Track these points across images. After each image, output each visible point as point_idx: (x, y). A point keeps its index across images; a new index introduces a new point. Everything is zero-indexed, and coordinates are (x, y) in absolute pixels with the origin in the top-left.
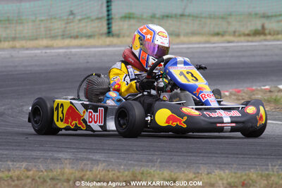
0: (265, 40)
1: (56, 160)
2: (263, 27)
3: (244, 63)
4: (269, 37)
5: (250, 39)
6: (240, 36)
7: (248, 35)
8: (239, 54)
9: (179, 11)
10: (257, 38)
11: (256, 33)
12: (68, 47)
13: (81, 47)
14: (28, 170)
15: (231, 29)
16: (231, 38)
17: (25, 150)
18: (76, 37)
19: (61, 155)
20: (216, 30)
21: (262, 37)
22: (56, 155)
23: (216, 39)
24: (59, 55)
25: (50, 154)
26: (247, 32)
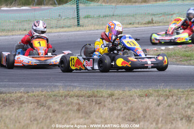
0: (154, 26)
1: (55, 86)
2: (152, 19)
3: (143, 37)
4: (155, 25)
5: (146, 25)
6: (141, 24)
7: (145, 24)
8: (141, 33)
9: (111, 14)
10: (150, 25)
11: (149, 23)
12: (59, 32)
13: (65, 32)
14: (42, 92)
15: (137, 21)
16: (137, 26)
17: (41, 82)
18: (63, 27)
19: (58, 84)
20: (130, 22)
21: (152, 25)
22: (56, 84)
23: (130, 26)
24: (55, 36)
25: (53, 83)
26: (144, 23)
